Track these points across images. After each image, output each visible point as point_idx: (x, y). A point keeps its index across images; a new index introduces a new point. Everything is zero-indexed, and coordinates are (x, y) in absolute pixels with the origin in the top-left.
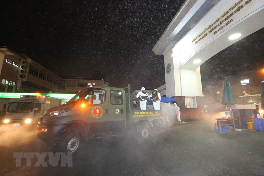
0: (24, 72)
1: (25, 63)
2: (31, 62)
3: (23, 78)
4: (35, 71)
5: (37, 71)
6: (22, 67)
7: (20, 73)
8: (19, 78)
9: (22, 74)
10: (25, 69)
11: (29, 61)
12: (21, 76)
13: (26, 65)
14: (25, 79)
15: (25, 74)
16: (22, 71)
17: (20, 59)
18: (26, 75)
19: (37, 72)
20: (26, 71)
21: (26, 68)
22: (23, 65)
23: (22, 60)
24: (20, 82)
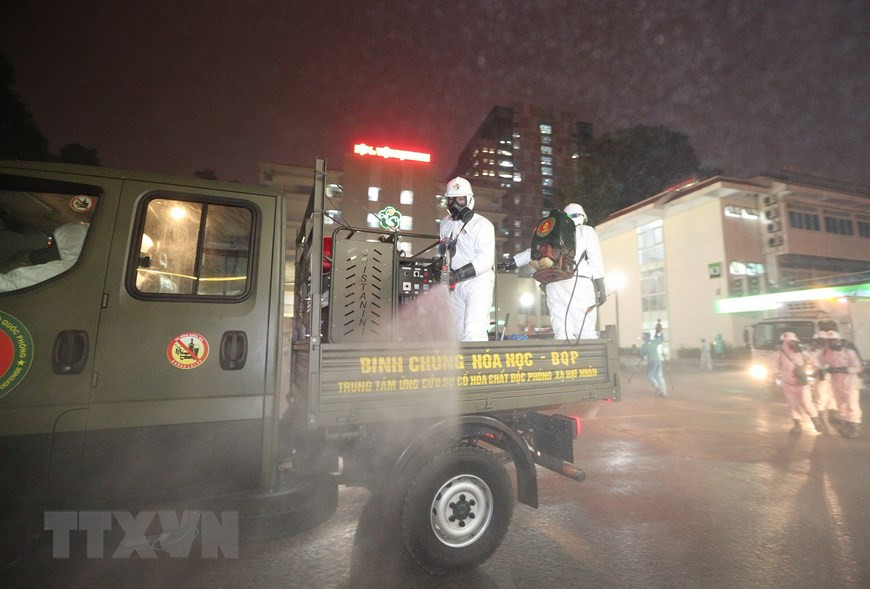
0: (775, 229)
1: (772, 201)
2: (788, 192)
3: (780, 248)
4: (807, 216)
5: (815, 213)
6: (768, 215)
7: (768, 236)
8: (768, 249)
9: (771, 235)
10: (777, 220)
11: (780, 189)
12: (772, 242)
13: (775, 206)
14: (784, 250)
15: (779, 233)
16: (770, 227)
17: (756, 196)
18: (785, 237)
19: (816, 217)
20: (779, 224)
21: (778, 215)
22: (768, 208)
23: (762, 197)
24: (772, 260)
